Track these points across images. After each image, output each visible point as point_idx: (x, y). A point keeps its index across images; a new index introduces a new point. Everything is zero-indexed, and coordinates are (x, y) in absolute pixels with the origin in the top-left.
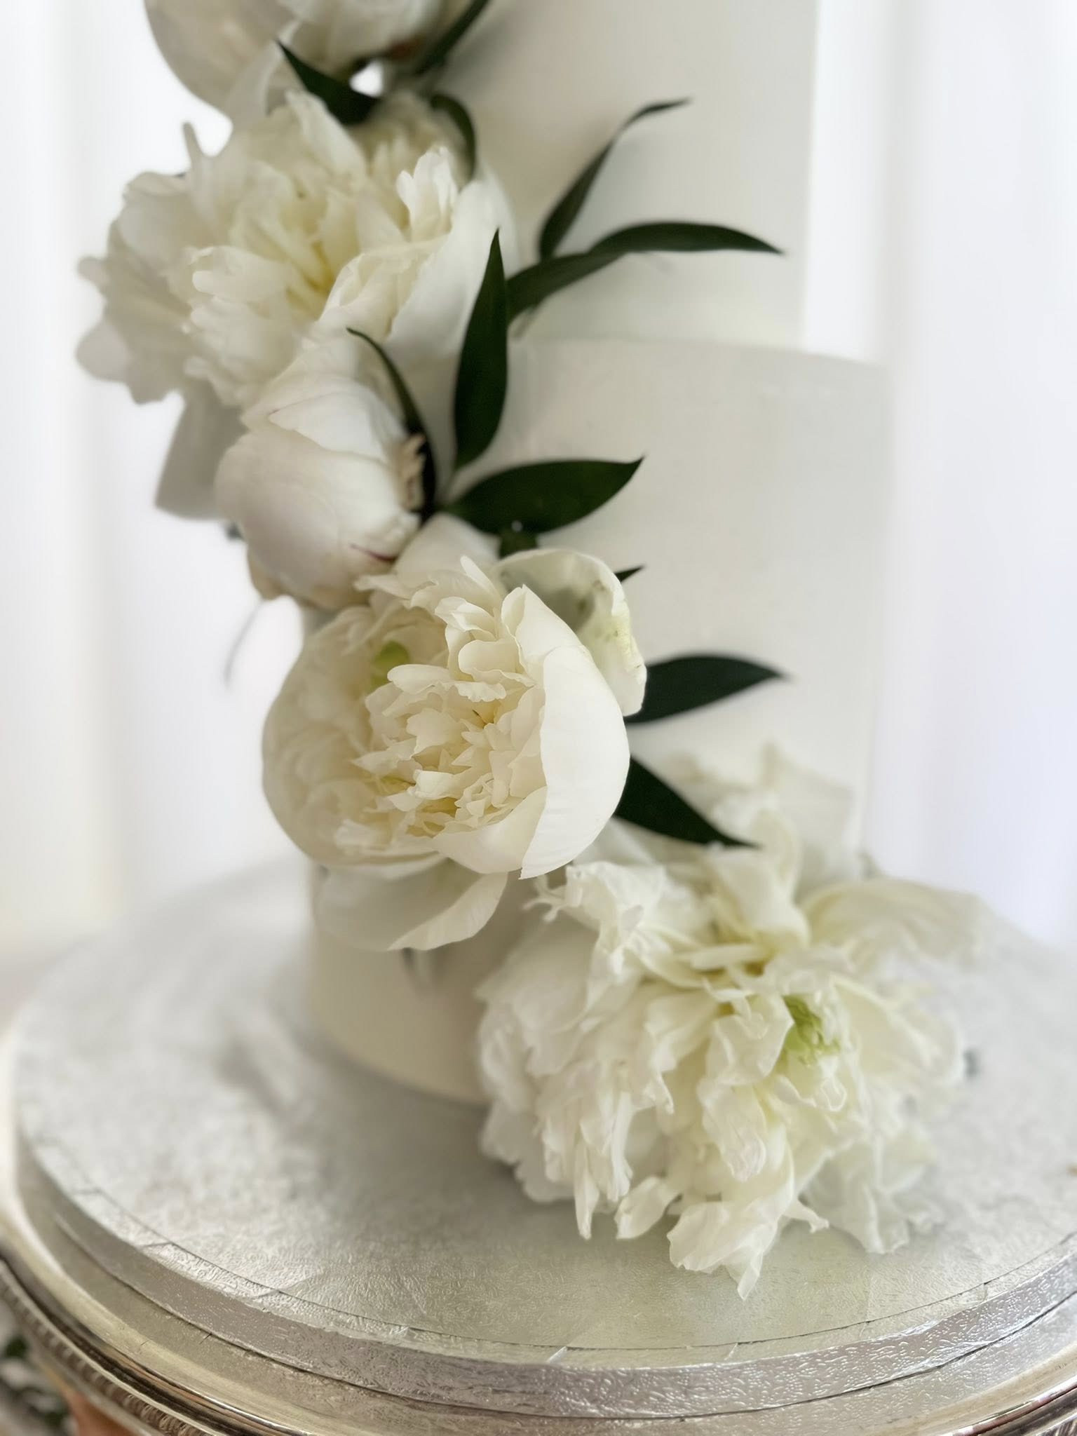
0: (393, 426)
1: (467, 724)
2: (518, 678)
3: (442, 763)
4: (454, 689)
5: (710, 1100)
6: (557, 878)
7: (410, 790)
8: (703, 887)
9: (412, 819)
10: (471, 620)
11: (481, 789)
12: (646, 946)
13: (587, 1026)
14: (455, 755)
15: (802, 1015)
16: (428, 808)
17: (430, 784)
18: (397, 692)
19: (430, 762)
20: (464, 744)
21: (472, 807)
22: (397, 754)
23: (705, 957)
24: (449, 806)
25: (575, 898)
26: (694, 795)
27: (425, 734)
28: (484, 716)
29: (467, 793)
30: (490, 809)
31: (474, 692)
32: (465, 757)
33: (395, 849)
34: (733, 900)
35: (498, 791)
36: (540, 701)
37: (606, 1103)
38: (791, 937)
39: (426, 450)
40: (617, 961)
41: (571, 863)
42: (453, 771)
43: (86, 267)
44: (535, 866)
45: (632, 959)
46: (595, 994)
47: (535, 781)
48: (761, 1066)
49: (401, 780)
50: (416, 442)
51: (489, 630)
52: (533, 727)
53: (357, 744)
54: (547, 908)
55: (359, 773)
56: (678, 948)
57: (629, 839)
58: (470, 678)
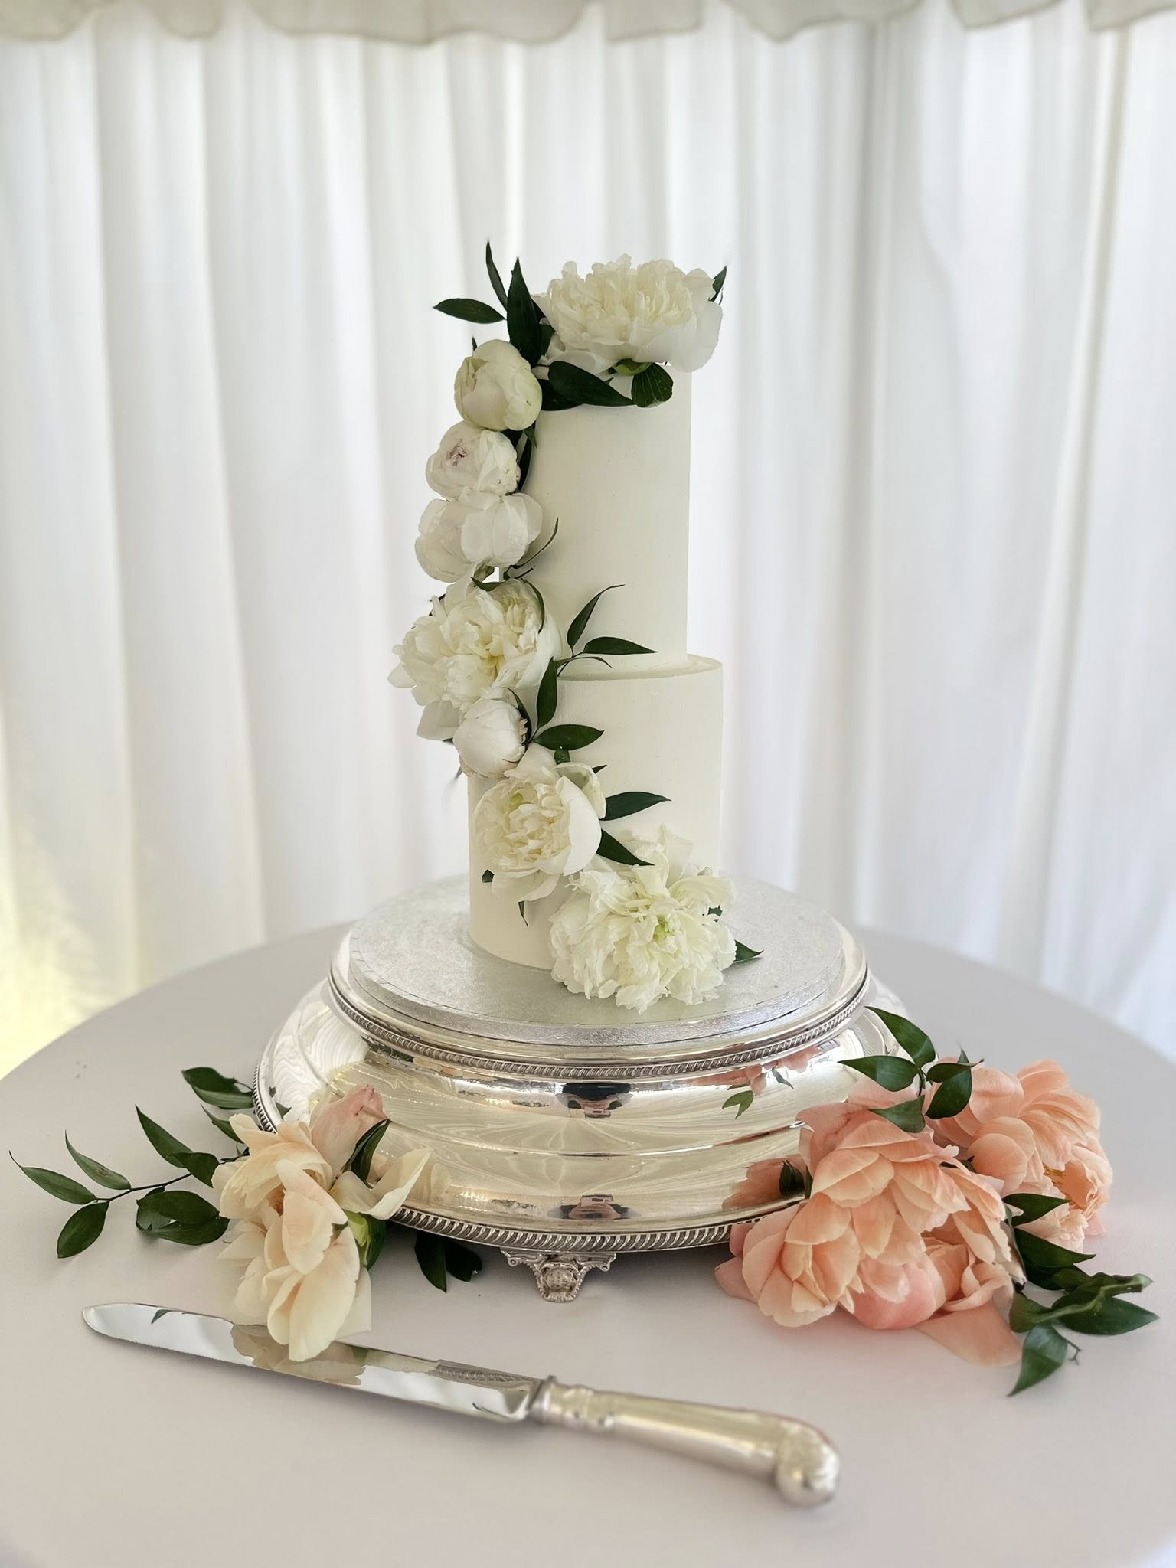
0: (517, 715)
1: (544, 823)
2: (561, 808)
3: (536, 837)
4: (540, 813)
5: (630, 951)
6: (577, 875)
7: (526, 846)
8: (631, 880)
9: (526, 856)
10: (546, 789)
11: (549, 846)
12: (609, 900)
13: (588, 928)
14: (541, 834)
15: (662, 923)
16: (531, 852)
17: (533, 844)
18: (520, 812)
19: (532, 836)
20: (544, 830)
21: (546, 851)
22: (521, 834)
23: (630, 904)
24: (539, 852)
25: (583, 882)
26: (628, 847)
27: (531, 826)
28: (551, 821)
29: (545, 847)
30: (553, 852)
31: (546, 813)
32: (544, 835)
33: (520, 867)
34: (643, 885)
35: (555, 846)
36: (568, 817)
37: (595, 953)
38: (664, 897)
39: (528, 725)
40: (598, 904)
41: (582, 870)
42: (540, 839)
43: (396, 649)
44: (568, 871)
45: (603, 904)
46: (591, 917)
47: (567, 843)
48: (647, 939)
49: (522, 843)
50: (524, 721)
51: (552, 792)
52: (567, 824)
53: (506, 831)
54: (574, 887)
55: (507, 840)
56: (620, 901)
57: (603, 862)
58: (546, 809)
